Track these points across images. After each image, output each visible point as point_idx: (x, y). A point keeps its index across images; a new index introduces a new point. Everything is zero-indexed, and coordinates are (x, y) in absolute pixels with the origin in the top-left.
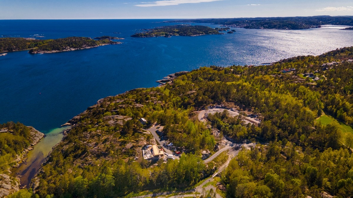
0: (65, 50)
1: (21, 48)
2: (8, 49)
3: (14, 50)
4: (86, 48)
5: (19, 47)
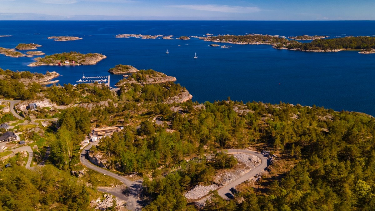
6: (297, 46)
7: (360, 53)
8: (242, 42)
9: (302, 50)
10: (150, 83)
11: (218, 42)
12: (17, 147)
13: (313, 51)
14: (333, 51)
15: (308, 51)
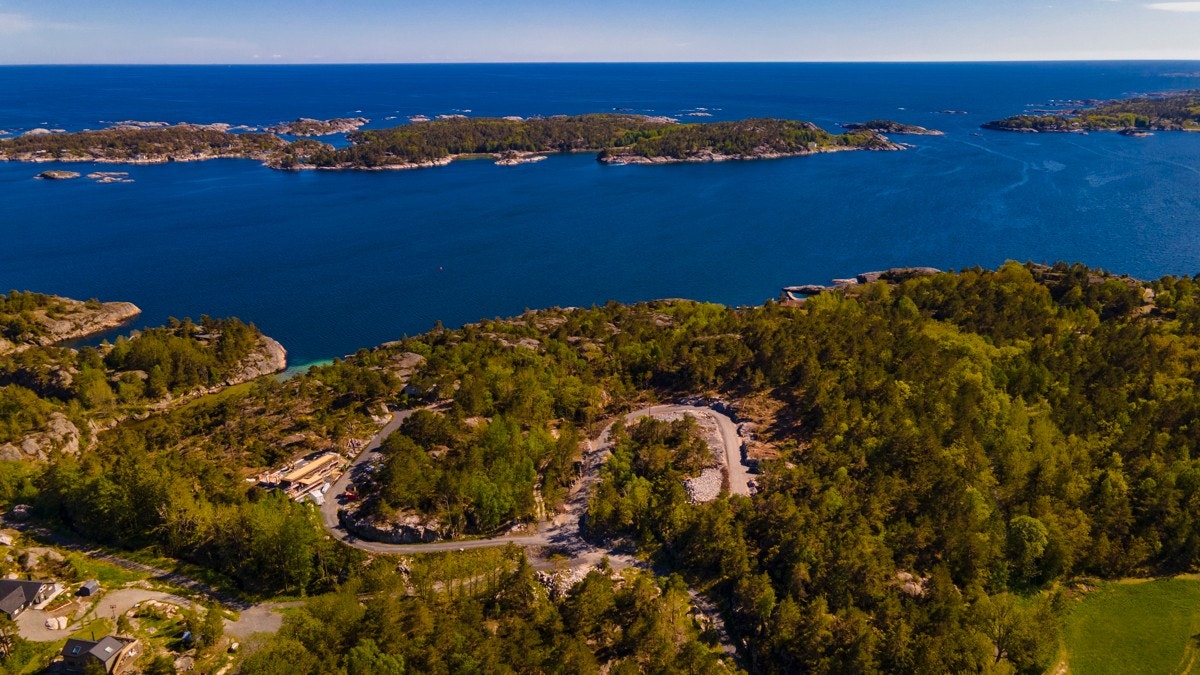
0: (693, 159)
1: (595, 144)
2: (560, 146)
3: (574, 150)
4: (762, 156)
5: (589, 143)
6: (341, 158)
7: (498, 163)
8: (149, 157)
9: (362, 168)
10: (65, 337)
11: (45, 162)
12: (92, 606)
13: (389, 167)
14: (437, 163)
15: (377, 168)
